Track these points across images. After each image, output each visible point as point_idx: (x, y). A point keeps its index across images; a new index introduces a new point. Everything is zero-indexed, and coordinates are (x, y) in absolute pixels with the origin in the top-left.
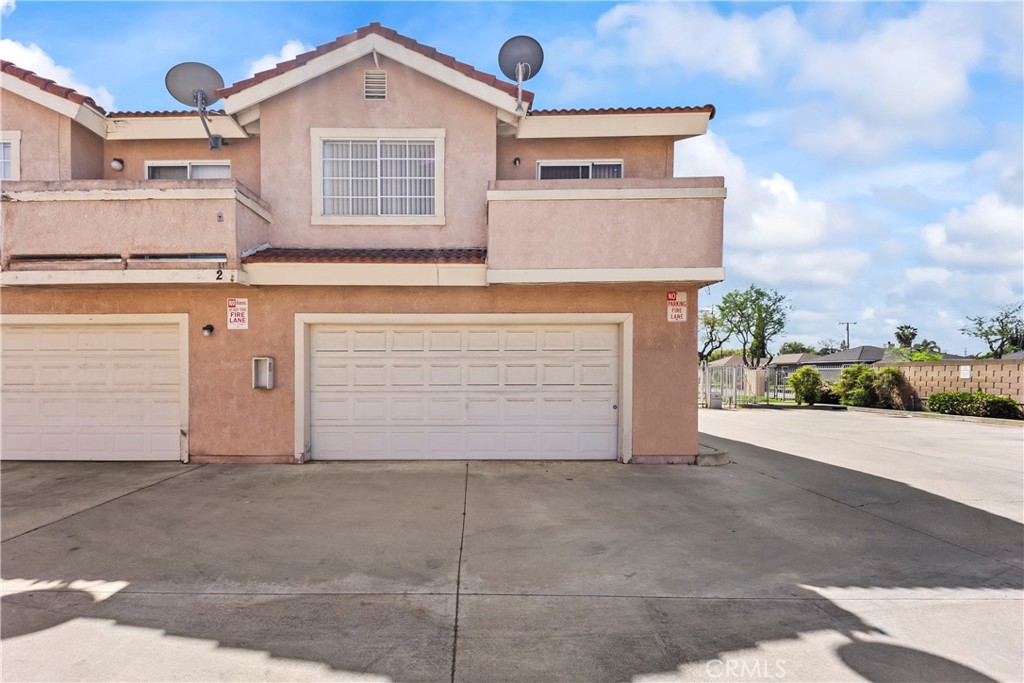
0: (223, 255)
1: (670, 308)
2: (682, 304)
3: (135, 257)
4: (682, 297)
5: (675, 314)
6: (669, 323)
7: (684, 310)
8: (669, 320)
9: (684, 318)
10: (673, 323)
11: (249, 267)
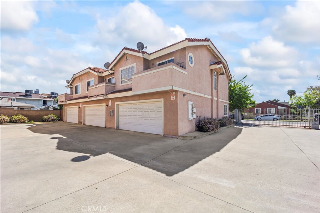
0: (104, 94)
1: (171, 96)
2: (174, 95)
3: (98, 95)
4: (174, 93)
5: (173, 98)
6: (171, 100)
7: (175, 96)
8: (171, 99)
9: (175, 99)
10: (172, 100)
11: (108, 95)
